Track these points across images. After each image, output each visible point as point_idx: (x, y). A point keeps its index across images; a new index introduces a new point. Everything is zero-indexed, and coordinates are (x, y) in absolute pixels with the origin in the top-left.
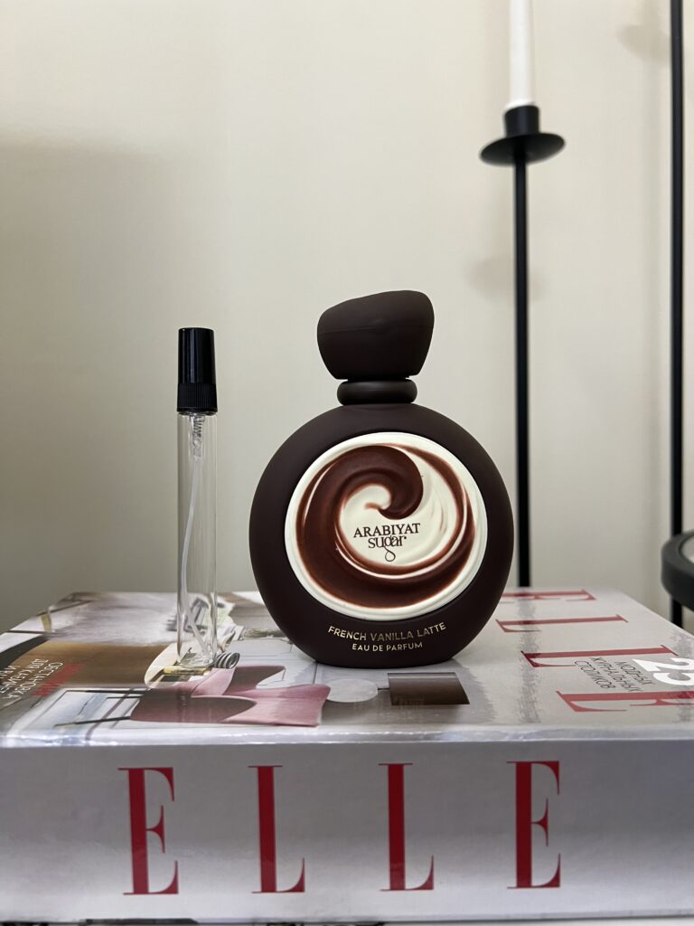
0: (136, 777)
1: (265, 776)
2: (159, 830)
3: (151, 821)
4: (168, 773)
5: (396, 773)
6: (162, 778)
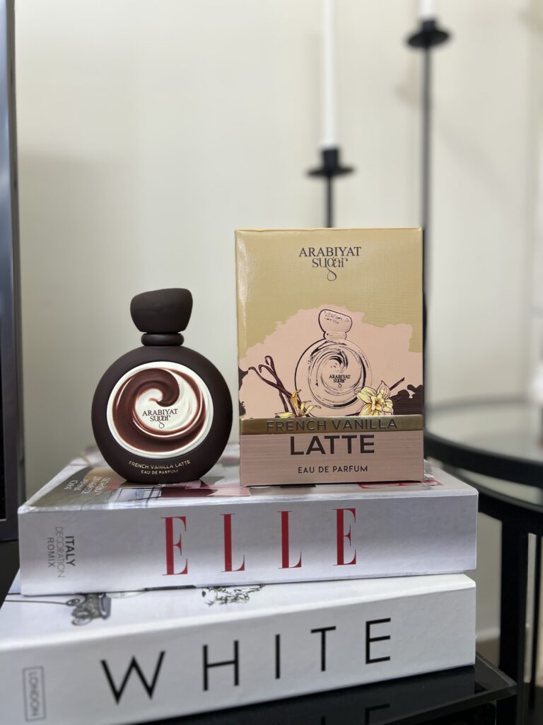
0: (169, 522)
1: (228, 519)
2: (179, 545)
3: (175, 541)
4: (183, 519)
5: (285, 516)
6: (181, 521)
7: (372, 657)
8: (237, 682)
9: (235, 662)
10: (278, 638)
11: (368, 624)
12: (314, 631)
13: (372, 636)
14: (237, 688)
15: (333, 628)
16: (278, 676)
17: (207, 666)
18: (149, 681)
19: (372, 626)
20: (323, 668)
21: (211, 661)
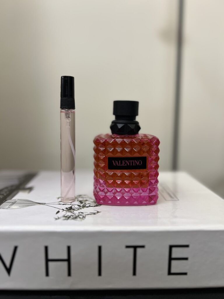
7: (173, 271)
8: (69, 274)
9: (68, 260)
10: (100, 248)
11: (171, 247)
12: (128, 247)
13: (174, 256)
14: (69, 278)
15: (143, 247)
16: (100, 274)
17: (47, 260)
18: (8, 264)
19: (174, 249)
20: (134, 273)
21: (50, 257)
